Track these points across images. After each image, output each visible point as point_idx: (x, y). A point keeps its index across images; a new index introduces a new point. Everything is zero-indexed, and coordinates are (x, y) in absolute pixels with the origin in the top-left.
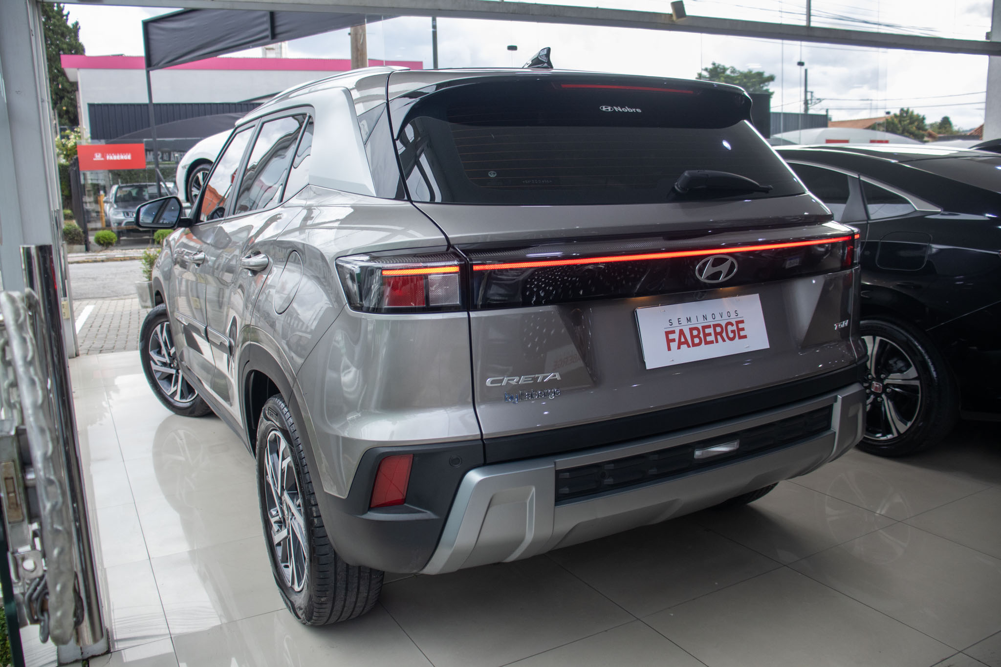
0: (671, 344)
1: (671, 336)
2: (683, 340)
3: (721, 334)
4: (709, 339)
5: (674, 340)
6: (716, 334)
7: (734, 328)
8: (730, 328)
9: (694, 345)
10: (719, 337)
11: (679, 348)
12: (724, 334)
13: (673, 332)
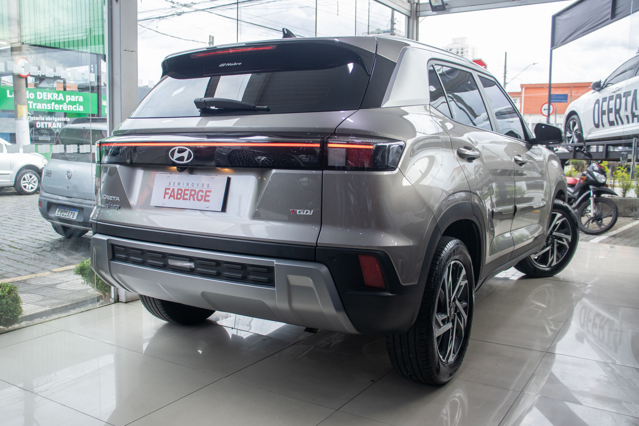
0: (166, 195)
1: (167, 191)
2: (172, 194)
3: (193, 196)
4: (186, 197)
5: (168, 194)
6: (191, 195)
7: (204, 194)
8: (200, 193)
9: (177, 199)
10: (192, 197)
11: (169, 198)
12: (195, 197)
13: (169, 189)
